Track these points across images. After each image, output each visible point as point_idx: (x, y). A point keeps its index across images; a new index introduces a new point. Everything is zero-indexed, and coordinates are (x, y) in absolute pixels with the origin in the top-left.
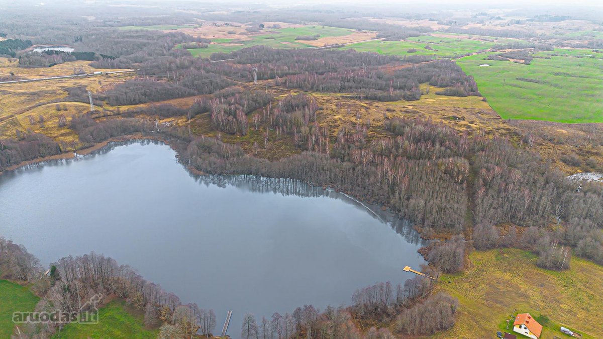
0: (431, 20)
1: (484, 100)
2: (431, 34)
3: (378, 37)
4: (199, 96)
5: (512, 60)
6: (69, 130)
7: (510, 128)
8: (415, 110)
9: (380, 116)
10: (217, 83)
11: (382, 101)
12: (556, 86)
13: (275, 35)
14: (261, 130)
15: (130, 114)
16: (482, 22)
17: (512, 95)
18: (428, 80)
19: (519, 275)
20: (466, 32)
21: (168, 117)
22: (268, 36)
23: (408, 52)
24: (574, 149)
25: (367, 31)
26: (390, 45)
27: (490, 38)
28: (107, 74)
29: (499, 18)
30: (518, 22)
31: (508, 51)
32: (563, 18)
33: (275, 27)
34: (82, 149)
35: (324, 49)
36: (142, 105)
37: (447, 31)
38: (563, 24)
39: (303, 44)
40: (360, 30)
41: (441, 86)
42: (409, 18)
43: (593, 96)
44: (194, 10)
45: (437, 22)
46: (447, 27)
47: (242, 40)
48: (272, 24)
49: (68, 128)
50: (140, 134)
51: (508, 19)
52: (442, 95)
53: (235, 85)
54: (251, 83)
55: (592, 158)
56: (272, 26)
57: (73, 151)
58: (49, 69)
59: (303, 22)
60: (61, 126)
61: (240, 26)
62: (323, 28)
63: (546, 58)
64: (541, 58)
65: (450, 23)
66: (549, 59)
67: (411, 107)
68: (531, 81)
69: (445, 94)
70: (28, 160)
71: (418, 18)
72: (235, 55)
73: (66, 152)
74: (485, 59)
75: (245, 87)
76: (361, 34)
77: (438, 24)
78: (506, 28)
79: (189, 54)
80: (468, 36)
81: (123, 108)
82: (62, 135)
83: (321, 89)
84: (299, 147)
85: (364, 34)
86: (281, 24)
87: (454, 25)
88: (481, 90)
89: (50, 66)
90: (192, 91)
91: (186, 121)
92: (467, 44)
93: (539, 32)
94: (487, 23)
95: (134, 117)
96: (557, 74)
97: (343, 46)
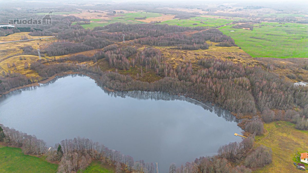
0: (198, 9)
1: (240, 48)
2: (201, 16)
3: (176, 17)
4: (95, 50)
5: (244, 28)
6: (31, 70)
7: (258, 61)
8: (209, 54)
9: (193, 57)
10: (104, 43)
11: (191, 50)
12: (269, 40)
13: (123, 17)
14: (136, 67)
15: (61, 61)
16: (223, 10)
17: (251, 45)
18: (209, 39)
19: (290, 134)
20: (216, 15)
21: (83, 61)
22: (119, 18)
23: (193, 25)
24: (291, 71)
25: (169, 14)
26: (183, 21)
27: (230, 18)
28: (40, 39)
29: (230, 8)
30: (240, 10)
31: (240, 24)
32: (260, 8)
33: (121, 12)
34: (42, 80)
35: (151, 24)
36: (66, 56)
37: (208, 14)
38: (261, 10)
39: (139, 21)
40: (165, 14)
41: (217, 42)
42: (187, 8)
43: (288, 45)
44: (74, 4)
45: (202, 10)
46: (207, 12)
47: (106, 20)
48: (119, 11)
49: (30, 69)
50: (71, 72)
51: (234, 8)
52: (219, 46)
53: (114, 43)
54: (121, 42)
55: (300, 75)
56: (119, 12)
57: (38, 82)
58: (7, 37)
59: (134, 10)
60: (26, 68)
61: (103, 12)
62: (147, 13)
63: (259, 27)
64: (257, 27)
65: (208, 10)
66: (260, 27)
67: (206, 53)
68: (257, 38)
69: (220, 46)
70: (14, 88)
71: (192, 8)
72: (106, 27)
73: (34, 82)
74: (231, 28)
75: (119, 44)
76: (167, 16)
77: (202, 11)
78: (235, 12)
79: (81, 28)
80: (219, 17)
81: (57, 58)
82: (28, 73)
83: (159, 45)
84: (159, 75)
85: (168, 16)
86: (124, 11)
87: (210, 11)
88: (236, 43)
89: (6, 36)
90: (91, 47)
91: (94, 63)
92: (220, 21)
93: (251, 14)
94: (225, 10)
95: (64, 62)
96: (268, 35)
97: (160, 22)
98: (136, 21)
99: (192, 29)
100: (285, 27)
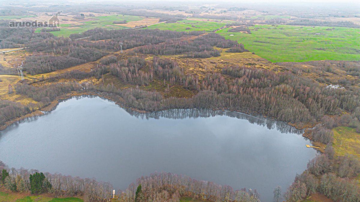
0: (179, 11)
1: (253, 54)
2: (187, 19)
3: (160, 21)
4: (88, 63)
5: (241, 32)
7: (281, 67)
8: (226, 61)
9: (211, 66)
10: (97, 54)
11: (203, 58)
12: (274, 44)
13: (97, 21)
14: (155, 81)
15: (52, 80)
16: (207, 12)
17: (261, 50)
18: (215, 44)
19: (356, 139)
20: (202, 17)
21: (83, 79)
22: (92, 22)
23: (187, 29)
24: (317, 74)
25: (152, 17)
26: (172, 25)
27: (219, 20)
28: (4, 53)
29: (213, 9)
30: (225, 12)
31: (235, 27)
32: (244, 9)
33: (90, 15)
34: (44, 107)
36: (54, 73)
37: (193, 17)
38: (245, 12)
39: (120, 26)
40: (147, 17)
41: (225, 48)
42: (167, 9)
43: (295, 48)
44: (19, 5)
45: (185, 12)
46: (191, 15)
47: (76, 25)
49: (17, 94)
50: (75, 93)
51: (219, 10)
52: (229, 52)
53: (108, 54)
54: (118, 53)
55: (327, 78)
56: (88, 15)
57: (38, 109)
59: (105, 12)
60: (11, 93)
61: (66, 16)
62: (124, 16)
63: (256, 30)
64: (253, 30)
65: (192, 12)
66: (257, 30)
67: (222, 60)
68: (261, 42)
69: (231, 52)
70: (9, 120)
71: (172, 9)
72: (85, 34)
73: (34, 111)
74: (228, 32)
75: (116, 55)
76: (149, 19)
77: (185, 13)
78: (220, 15)
79: (51, 36)
80: (207, 19)
81: (45, 76)
82: (17, 99)
84: (188, 88)
85: (151, 19)
86: (94, 14)
87: (194, 14)
88: (246, 48)
90: (83, 61)
91: (98, 80)
92: (212, 24)
93: (239, 16)
94: (209, 11)
95: (57, 81)
96: (269, 38)
97: (146, 27)
98: (117, 25)
99: (188, 34)
100: (280, 29)
